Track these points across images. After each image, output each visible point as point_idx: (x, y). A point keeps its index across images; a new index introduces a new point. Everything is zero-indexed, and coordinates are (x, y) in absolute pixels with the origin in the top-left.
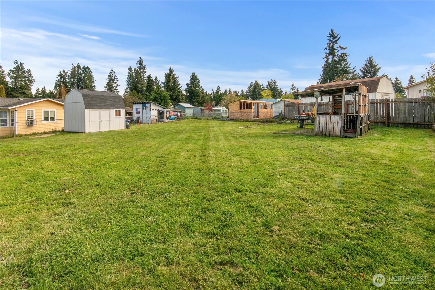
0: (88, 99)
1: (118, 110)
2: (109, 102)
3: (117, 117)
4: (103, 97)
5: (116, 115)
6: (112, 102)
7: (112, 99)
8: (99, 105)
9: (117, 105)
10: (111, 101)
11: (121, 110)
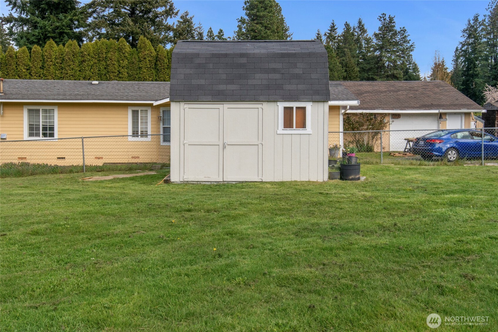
0: (188, 71)
1: (294, 105)
2: (265, 76)
3: (289, 131)
4: (244, 60)
5: (288, 124)
6: (277, 76)
7: (278, 66)
8: (222, 87)
9: (293, 87)
10: (274, 71)
11: (309, 107)
